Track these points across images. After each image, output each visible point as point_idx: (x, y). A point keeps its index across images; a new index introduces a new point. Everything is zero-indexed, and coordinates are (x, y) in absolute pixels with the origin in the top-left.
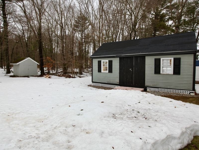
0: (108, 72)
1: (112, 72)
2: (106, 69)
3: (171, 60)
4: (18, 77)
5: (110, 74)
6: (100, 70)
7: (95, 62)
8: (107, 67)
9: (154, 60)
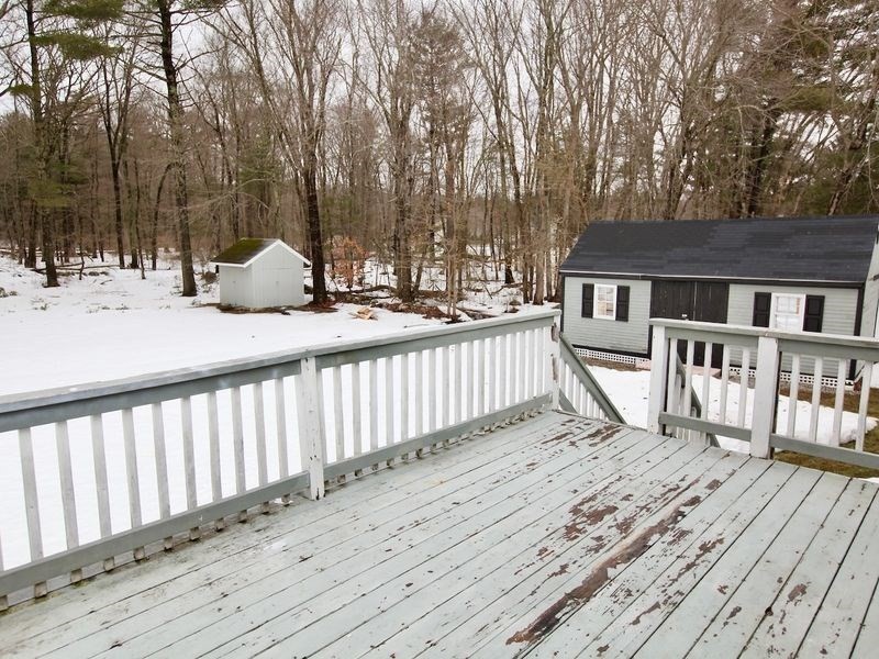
0: (614, 317)
1: (627, 320)
2: (609, 311)
3: (799, 299)
4: (246, 311)
5: (621, 323)
6: (587, 311)
7: (573, 288)
8: (612, 305)
9: (753, 296)
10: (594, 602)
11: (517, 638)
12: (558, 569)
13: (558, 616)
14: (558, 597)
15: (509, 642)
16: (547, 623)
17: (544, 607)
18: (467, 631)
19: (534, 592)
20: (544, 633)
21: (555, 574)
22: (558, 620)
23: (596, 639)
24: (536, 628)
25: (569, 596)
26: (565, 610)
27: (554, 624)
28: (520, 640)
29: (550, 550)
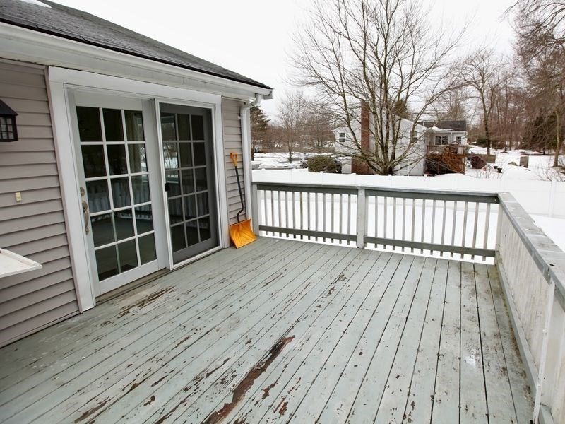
10: (247, 370)
11: (290, 339)
12: (270, 392)
13: (271, 355)
14: (270, 368)
15: (294, 337)
16: (276, 350)
17: (278, 358)
18: (316, 336)
19: (285, 367)
20: (278, 344)
21: (272, 386)
22: (270, 353)
23: (251, 347)
24: (282, 346)
25: (263, 369)
26: (266, 359)
27: (272, 350)
28: (289, 338)
29: (277, 413)
